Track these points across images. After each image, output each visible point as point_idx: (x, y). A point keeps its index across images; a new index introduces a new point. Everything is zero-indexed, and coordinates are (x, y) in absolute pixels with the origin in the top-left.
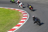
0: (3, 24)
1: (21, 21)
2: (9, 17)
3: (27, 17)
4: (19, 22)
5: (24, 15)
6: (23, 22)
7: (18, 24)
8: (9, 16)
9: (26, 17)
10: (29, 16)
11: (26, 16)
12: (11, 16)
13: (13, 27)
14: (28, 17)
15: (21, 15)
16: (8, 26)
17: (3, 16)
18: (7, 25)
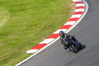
0: (36, 25)
1: (71, 18)
2: (46, 9)
3: (85, 10)
4: (68, 19)
5: (78, 5)
6: (76, 19)
7: (65, 25)
8: (47, 7)
9: (82, 10)
10: (87, 7)
11: (82, 7)
12: (51, 8)
13: (55, 31)
14: (85, 8)
15: (72, 4)
16: (46, 28)
17: (35, 7)
18: (43, 26)
